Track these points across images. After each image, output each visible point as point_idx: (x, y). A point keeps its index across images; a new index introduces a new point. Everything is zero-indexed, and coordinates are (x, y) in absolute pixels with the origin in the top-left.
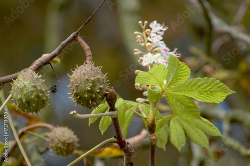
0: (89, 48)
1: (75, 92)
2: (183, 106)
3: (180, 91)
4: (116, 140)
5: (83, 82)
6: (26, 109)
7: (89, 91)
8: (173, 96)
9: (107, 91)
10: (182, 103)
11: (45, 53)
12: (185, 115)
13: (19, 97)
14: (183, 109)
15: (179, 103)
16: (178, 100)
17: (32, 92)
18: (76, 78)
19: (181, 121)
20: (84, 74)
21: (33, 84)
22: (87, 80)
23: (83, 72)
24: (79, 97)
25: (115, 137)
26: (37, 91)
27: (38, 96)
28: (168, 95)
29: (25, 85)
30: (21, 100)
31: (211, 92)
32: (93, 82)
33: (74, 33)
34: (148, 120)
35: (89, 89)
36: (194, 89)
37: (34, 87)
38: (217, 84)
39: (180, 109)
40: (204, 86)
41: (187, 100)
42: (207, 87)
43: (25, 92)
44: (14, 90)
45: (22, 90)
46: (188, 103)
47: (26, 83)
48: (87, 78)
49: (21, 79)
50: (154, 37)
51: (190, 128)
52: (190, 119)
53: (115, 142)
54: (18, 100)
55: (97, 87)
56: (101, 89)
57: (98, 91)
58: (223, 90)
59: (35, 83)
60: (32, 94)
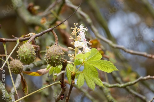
0: (57, 37)
1: (49, 58)
2: (91, 70)
3: (92, 63)
4: (60, 83)
5: (54, 55)
6: (25, 62)
7: (56, 60)
8: (87, 65)
9: (64, 60)
10: (91, 69)
11: (31, 32)
12: (91, 75)
13: (22, 56)
14: (91, 72)
15: (89, 69)
16: (89, 67)
17: (30, 55)
18: (51, 52)
19: (85, 75)
20: (55, 51)
21: (31, 51)
22: (56, 54)
23: (55, 50)
24: (50, 61)
25: (60, 82)
26: (32, 55)
27: (32, 57)
28: (85, 64)
29: (26, 51)
30: (23, 57)
31: (107, 68)
32: (59, 56)
33: (51, 28)
34: (72, 73)
35: (57, 59)
36: (99, 64)
37: (31, 52)
38: (111, 64)
39: (89, 71)
40: (104, 64)
41: (93, 68)
42: (106, 65)
43: (26, 54)
44: (20, 51)
45: (25, 53)
46: (94, 69)
47: (27, 50)
48: (57, 53)
49: (25, 47)
50: (81, 33)
51: (88, 79)
52: (93, 77)
53: (60, 84)
54: (21, 57)
55: (60, 58)
56: (61, 59)
57: (60, 60)
58: (113, 68)
59: (31, 50)
60: (29, 56)
